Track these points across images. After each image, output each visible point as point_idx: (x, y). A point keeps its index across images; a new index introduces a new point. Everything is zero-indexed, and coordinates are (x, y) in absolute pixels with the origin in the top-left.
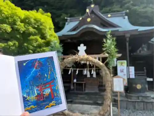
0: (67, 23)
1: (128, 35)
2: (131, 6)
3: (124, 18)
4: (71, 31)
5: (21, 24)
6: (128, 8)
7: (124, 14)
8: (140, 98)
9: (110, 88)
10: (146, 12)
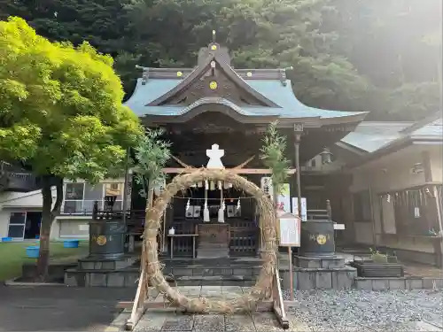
0: (140, 80)
1: (299, 129)
2: (297, 56)
3: (285, 85)
4: (159, 105)
5: (52, 82)
6: (290, 60)
7: (284, 75)
8: (325, 264)
9: (275, 239)
10: (329, 73)
